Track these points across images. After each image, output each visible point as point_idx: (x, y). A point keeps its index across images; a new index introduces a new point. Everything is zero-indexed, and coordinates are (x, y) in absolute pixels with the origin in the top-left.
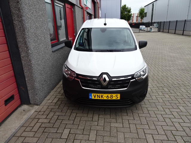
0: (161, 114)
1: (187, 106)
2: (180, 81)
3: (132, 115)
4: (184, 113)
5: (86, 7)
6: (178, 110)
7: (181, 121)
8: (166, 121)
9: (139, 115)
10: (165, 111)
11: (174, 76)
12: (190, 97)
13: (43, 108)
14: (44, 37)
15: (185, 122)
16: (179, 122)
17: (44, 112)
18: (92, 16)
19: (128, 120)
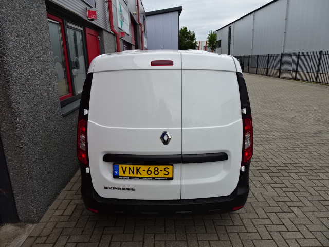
0: (264, 225)
1: (303, 205)
2: (286, 158)
3: (215, 231)
4: (302, 220)
5: (122, 32)
6: (291, 215)
7: (299, 236)
8: (274, 238)
9: (226, 230)
10: (269, 218)
11: (276, 150)
12: (306, 188)
13: (45, 227)
14: (46, 90)
15: (305, 239)
16: (295, 239)
17: (48, 236)
18: (133, 46)
19: (209, 241)
